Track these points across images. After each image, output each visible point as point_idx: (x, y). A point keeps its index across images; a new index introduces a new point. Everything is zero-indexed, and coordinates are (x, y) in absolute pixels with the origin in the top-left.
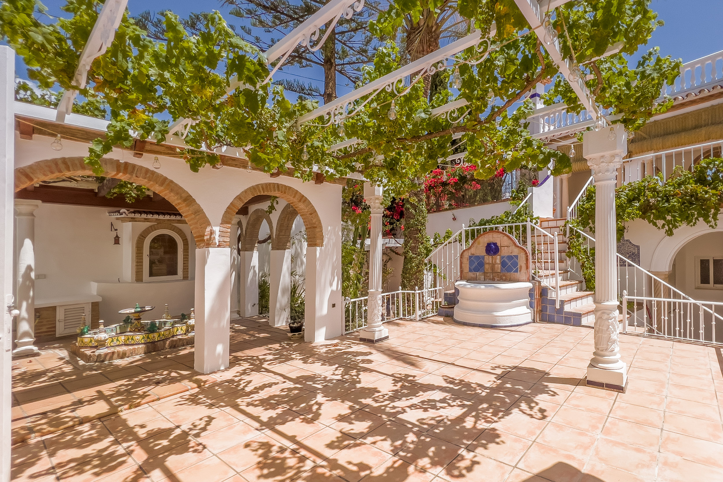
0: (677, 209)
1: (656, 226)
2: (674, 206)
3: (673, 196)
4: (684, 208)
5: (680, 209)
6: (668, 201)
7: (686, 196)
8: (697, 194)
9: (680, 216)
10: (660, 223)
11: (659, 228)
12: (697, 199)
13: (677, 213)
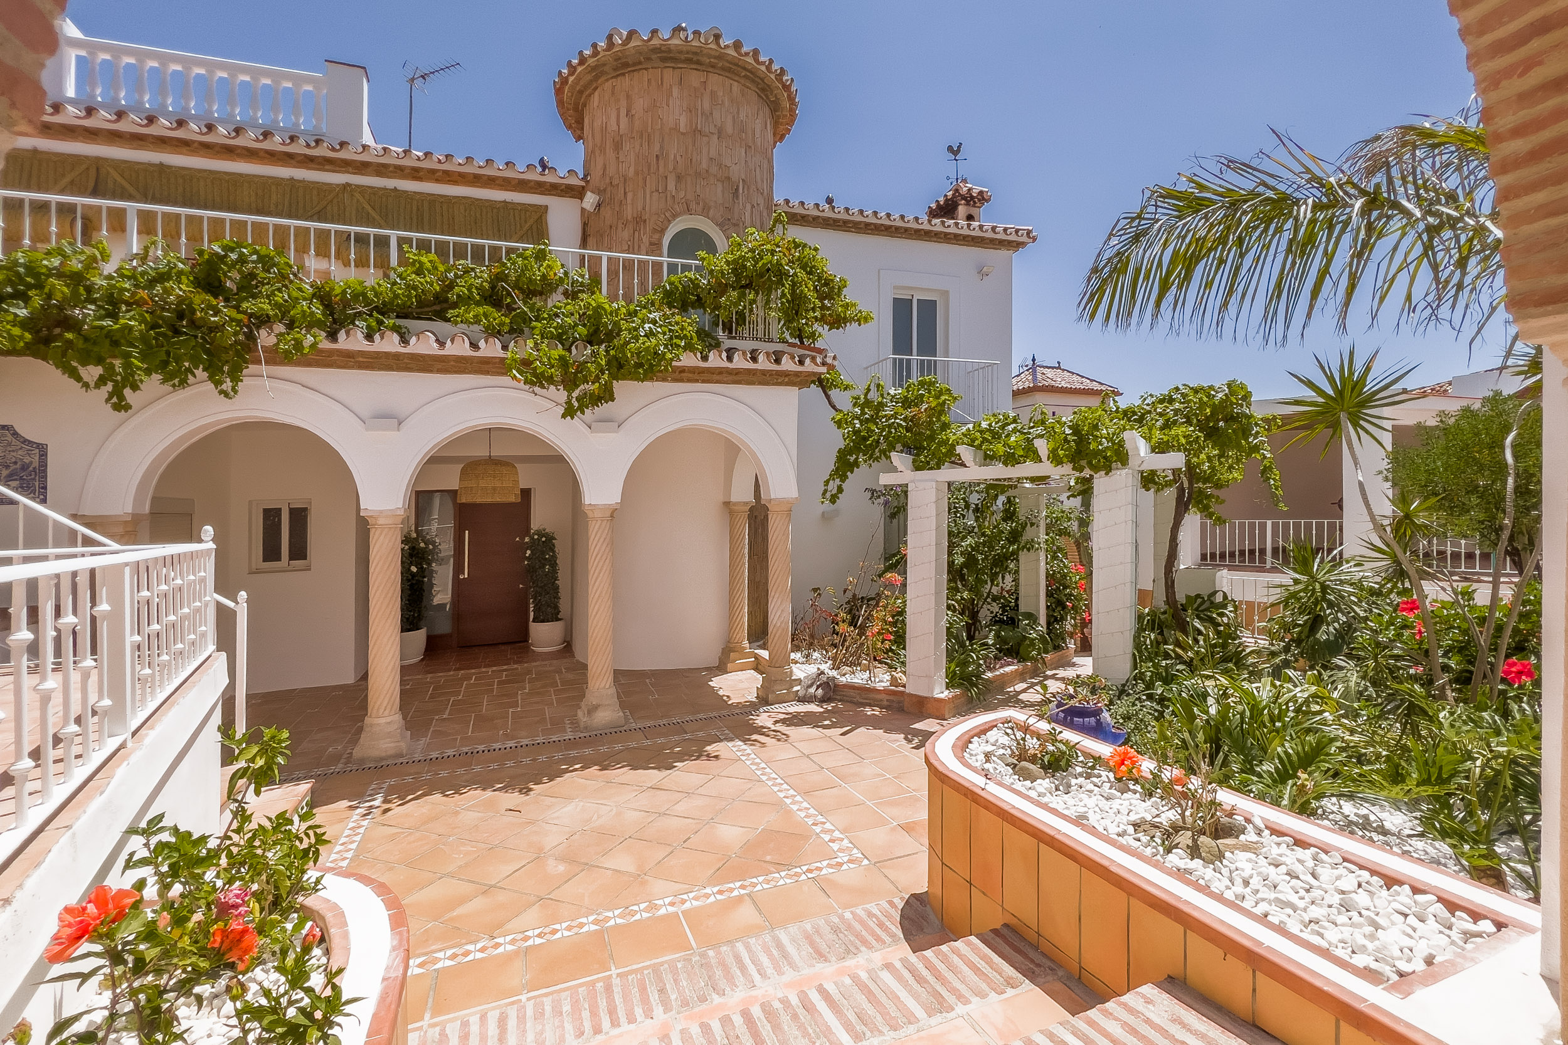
0: (136, 339)
1: (79, 379)
2: (131, 328)
3: (128, 304)
4: (156, 339)
5: (144, 339)
6: (114, 315)
7: (163, 309)
8: (193, 312)
9: (144, 357)
10: (91, 372)
11: (86, 385)
12: (193, 323)
13: (136, 347)
